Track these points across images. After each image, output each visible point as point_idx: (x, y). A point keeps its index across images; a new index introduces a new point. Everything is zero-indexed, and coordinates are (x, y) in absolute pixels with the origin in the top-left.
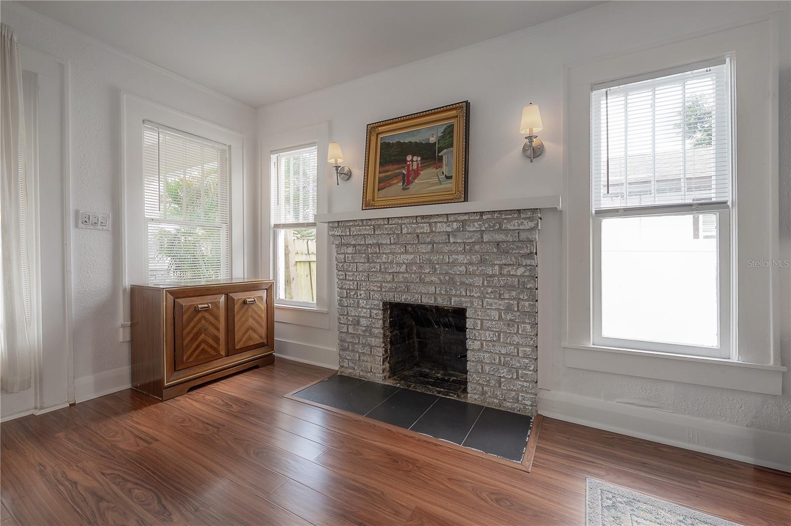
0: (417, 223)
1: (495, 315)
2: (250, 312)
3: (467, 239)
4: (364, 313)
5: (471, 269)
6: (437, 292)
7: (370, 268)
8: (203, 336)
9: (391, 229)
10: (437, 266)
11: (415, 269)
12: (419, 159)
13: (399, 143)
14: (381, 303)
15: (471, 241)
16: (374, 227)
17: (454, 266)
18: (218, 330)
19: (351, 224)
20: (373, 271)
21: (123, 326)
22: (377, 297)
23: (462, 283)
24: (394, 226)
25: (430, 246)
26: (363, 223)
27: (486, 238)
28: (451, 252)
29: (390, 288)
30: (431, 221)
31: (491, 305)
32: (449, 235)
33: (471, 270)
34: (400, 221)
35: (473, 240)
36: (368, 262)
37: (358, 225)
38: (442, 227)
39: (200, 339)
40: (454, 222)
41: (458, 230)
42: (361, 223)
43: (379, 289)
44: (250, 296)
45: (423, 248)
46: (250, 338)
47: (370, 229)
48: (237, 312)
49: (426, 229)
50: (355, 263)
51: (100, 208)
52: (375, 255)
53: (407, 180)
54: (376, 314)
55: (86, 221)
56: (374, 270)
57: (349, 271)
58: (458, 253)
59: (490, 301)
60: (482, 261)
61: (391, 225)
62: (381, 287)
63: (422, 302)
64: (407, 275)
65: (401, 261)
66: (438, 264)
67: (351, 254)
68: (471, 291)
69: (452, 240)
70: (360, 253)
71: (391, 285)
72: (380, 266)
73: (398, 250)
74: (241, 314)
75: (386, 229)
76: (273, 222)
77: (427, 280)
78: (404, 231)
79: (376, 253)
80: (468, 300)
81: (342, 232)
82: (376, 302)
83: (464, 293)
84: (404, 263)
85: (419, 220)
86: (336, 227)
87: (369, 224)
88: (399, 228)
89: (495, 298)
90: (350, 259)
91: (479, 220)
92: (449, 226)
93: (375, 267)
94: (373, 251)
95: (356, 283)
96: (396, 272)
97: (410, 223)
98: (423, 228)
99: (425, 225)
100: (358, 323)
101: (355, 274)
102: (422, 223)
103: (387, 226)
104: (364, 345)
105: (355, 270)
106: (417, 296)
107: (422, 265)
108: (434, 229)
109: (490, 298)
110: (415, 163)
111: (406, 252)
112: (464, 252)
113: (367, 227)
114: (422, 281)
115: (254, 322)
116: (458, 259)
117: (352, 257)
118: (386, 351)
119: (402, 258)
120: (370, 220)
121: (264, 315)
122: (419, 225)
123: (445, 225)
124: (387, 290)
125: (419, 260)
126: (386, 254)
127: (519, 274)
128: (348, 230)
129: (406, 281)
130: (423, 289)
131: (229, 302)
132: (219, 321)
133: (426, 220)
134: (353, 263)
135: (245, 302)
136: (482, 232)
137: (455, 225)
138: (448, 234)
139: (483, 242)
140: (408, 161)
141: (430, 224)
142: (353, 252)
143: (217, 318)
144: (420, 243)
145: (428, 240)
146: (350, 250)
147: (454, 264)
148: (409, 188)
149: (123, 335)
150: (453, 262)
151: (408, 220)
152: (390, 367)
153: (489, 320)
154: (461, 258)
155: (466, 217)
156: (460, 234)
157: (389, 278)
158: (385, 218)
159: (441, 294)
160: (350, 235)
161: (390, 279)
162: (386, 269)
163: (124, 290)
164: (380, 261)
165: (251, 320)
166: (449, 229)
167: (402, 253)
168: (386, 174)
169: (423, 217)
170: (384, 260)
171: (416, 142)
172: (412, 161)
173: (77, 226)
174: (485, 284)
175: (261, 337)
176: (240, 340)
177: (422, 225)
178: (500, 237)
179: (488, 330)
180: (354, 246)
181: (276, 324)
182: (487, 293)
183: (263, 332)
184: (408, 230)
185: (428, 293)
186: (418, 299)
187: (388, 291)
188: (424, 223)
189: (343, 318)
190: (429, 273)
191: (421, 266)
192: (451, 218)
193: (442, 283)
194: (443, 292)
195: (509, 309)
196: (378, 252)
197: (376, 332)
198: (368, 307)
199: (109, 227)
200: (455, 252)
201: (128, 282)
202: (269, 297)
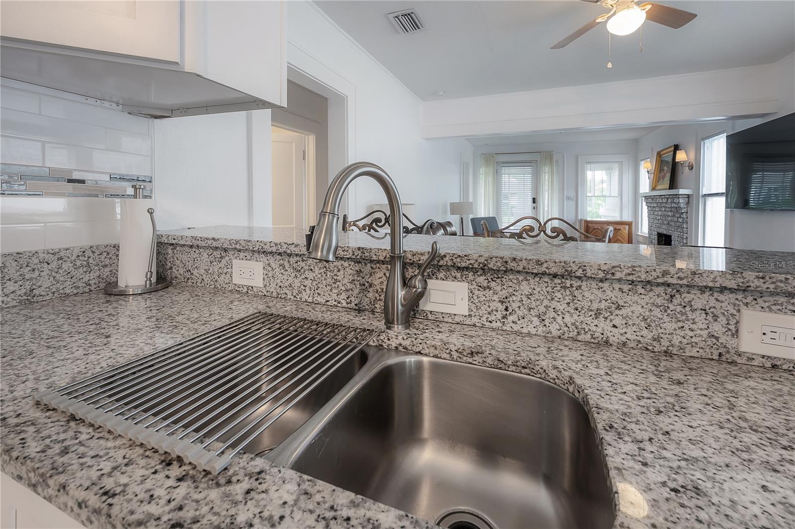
2: (618, 233)
5: (672, 218)
6: (666, 228)
10: (666, 217)
23: (670, 225)
25: (664, 208)
51: (573, 194)
53: (663, 178)
55: (569, 198)
59: (676, 233)
64: (660, 221)
68: (672, 228)
77: (664, 223)
80: (672, 232)
84: (660, 215)
91: (670, 198)
110: (665, 171)
111: (660, 211)
112: (671, 211)
115: (620, 237)
121: (626, 236)
127: (681, 221)
136: (671, 203)
145: (663, 205)
148: (663, 182)
154: (670, 213)
155: (669, 196)
162: (657, 218)
168: (660, 175)
172: (665, 169)
174: (675, 225)
180: (650, 207)
182: (675, 229)
186: (663, 231)
190: (664, 220)
193: (667, 224)
199: (575, 199)
200: (669, 211)
201: (579, 218)
202: (630, 228)
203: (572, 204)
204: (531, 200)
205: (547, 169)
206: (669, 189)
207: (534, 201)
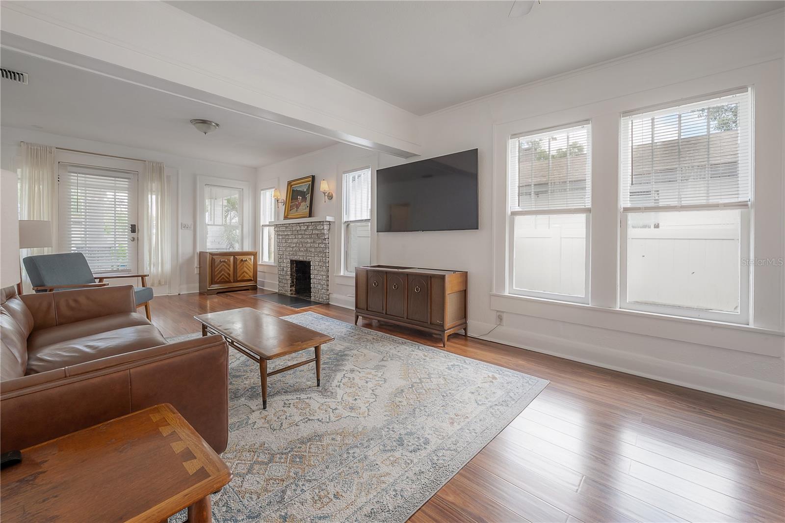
1: (317, 264)
2: (245, 265)
4: (285, 265)
5: (311, 245)
6: (304, 255)
8: (223, 272)
9: (291, 228)
10: (303, 244)
12: (301, 198)
13: (296, 190)
14: (290, 260)
18: (230, 271)
19: (281, 226)
20: (287, 247)
21: (197, 267)
22: (288, 258)
23: (309, 251)
27: (314, 232)
29: (292, 254)
31: (316, 260)
34: (292, 225)
36: (286, 242)
39: (221, 274)
42: (283, 226)
43: (289, 255)
44: (244, 258)
45: (299, 237)
46: (244, 276)
47: (286, 228)
48: (239, 264)
50: (282, 243)
51: (189, 222)
52: (287, 240)
53: (297, 207)
54: (288, 265)
55: (185, 227)
59: (316, 258)
61: (290, 226)
62: (289, 253)
64: (296, 248)
67: (281, 239)
68: (312, 254)
71: (292, 252)
73: (293, 237)
74: (241, 265)
75: (289, 228)
76: (262, 224)
78: (294, 229)
80: (311, 258)
81: (278, 229)
82: (288, 260)
83: (310, 256)
84: (295, 243)
87: (285, 226)
90: (281, 241)
91: (310, 225)
92: (305, 227)
93: (287, 245)
95: (282, 252)
96: (293, 247)
97: (295, 226)
100: (283, 270)
101: (282, 248)
104: (285, 280)
105: (282, 246)
110: (300, 200)
111: (295, 238)
112: (310, 238)
114: (300, 251)
115: (246, 269)
118: (293, 282)
119: (294, 241)
120: (286, 224)
121: (252, 267)
122: (297, 226)
123: (303, 227)
125: (298, 241)
126: (290, 239)
128: (280, 228)
129: (296, 251)
130: (300, 254)
131: (235, 260)
132: (230, 267)
135: (242, 260)
136: (313, 230)
138: (304, 231)
139: (313, 234)
143: (229, 265)
144: (298, 234)
145: (300, 232)
146: (281, 237)
147: (307, 243)
148: (298, 210)
149: (196, 271)
152: (295, 290)
153: (316, 266)
154: (309, 240)
155: (308, 224)
156: (308, 231)
158: (289, 224)
160: (280, 231)
161: (291, 250)
162: (290, 245)
163: (197, 253)
165: (245, 268)
166: (304, 229)
169: (298, 223)
170: (290, 242)
172: (299, 198)
173: (182, 229)
174: (315, 251)
175: (250, 276)
176: (240, 276)
177: (300, 227)
179: (316, 270)
180: (282, 235)
181: (258, 273)
182: (315, 255)
183: (251, 274)
185: (301, 256)
186: (299, 258)
189: (280, 268)
190: (301, 247)
191: (299, 244)
192: (305, 224)
193: (304, 252)
194: (306, 255)
195: (320, 261)
196: (288, 238)
197: (288, 273)
198: (286, 262)
199: (192, 229)
200: (307, 238)
201: (198, 250)
202: (255, 259)
203: (189, 233)
204: (128, 229)
205: (154, 186)
206: (309, 217)
207: (133, 229)
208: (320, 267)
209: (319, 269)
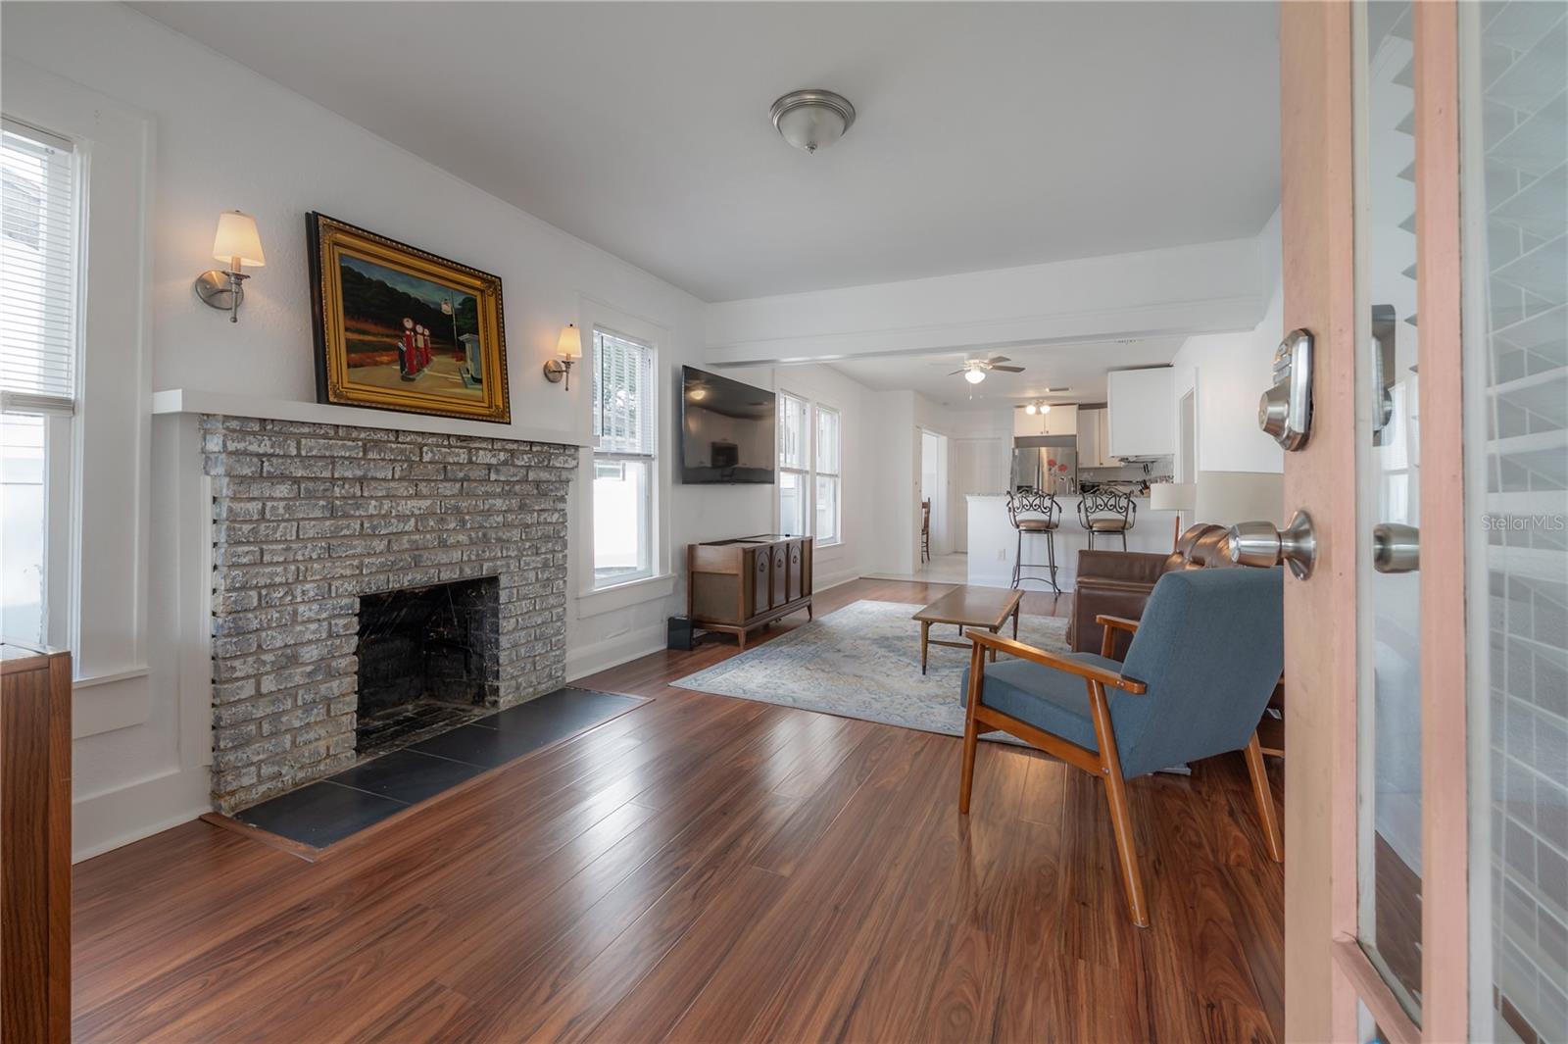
0: (450, 446)
1: (532, 575)
3: (512, 476)
4: (314, 632)
5: (510, 517)
6: (465, 558)
7: (336, 528)
9: (402, 452)
10: (467, 517)
11: (432, 523)
12: (427, 332)
13: (382, 285)
14: (358, 600)
15: (515, 479)
16: (365, 445)
17: (490, 515)
19: (306, 430)
20: (344, 536)
22: (349, 589)
23: (499, 540)
24: (408, 446)
25: (458, 485)
26: (337, 433)
27: (532, 476)
28: (488, 495)
29: (383, 565)
30: (472, 445)
31: (528, 564)
32: (489, 470)
33: (509, 520)
34: (420, 440)
35: (518, 478)
36: (332, 517)
37: (325, 437)
38: (484, 457)
40: (500, 450)
41: (505, 463)
42: (332, 433)
43: (357, 572)
45: (449, 489)
47: (357, 447)
49: (463, 457)
50: (294, 520)
52: (350, 502)
53: (411, 365)
54: (345, 626)
56: (348, 533)
57: (276, 542)
58: (493, 495)
59: (528, 559)
60: (522, 507)
61: (402, 443)
62: (360, 567)
63: (439, 580)
64: (417, 537)
65: (408, 513)
66: (468, 513)
67: (285, 499)
68: (508, 549)
69: (493, 477)
70: (309, 498)
71: (383, 559)
72: (362, 525)
73: (402, 492)
75: (392, 450)
77: (451, 540)
78: (427, 458)
79: (354, 497)
80: (504, 563)
81: (272, 447)
82: (345, 601)
83: (499, 554)
84: (413, 515)
85: (453, 441)
86: (254, 434)
87: (353, 436)
88: (417, 451)
89: (533, 555)
90: (281, 511)
92: (494, 456)
93: (348, 527)
94: (348, 492)
95: (293, 568)
96: (394, 534)
97: (437, 446)
98: (458, 455)
99: (461, 451)
100: (294, 660)
101: (294, 546)
102: (457, 447)
103: (394, 446)
104: (308, 707)
105: (294, 538)
106: (433, 571)
107: (443, 516)
108: (474, 459)
109: (528, 555)
110: (420, 338)
111: (417, 495)
113: (350, 443)
114: (443, 545)
116: (495, 505)
117: (287, 508)
119: (409, 506)
120: (355, 427)
122: (453, 449)
123: (489, 455)
124: (374, 570)
125: (438, 507)
126: (376, 498)
127: (554, 521)
128: (293, 444)
129: (416, 547)
130: (443, 558)
133: (464, 444)
134: (288, 520)
137: (502, 456)
138: (489, 467)
139: (527, 481)
140: (408, 329)
141: (470, 450)
142: (291, 496)
144: (446, 480)
145: (461, 475)
146: (283, 490)
147: (488, 513)
148: (413, 380)
150: (488, 510)
151: (435, 440)
153: (526, 585)
156: (504, 469)
157: (380, 545)
158: (391, 430)
159: (470, 560)
160: (299, 455)
161: (382, 547)
162: (374, 528)
164: (363, 514)
166: (494, 461)
167: (410, 497)
168: (362, 337)
169: (459, 437)
170: (371, 511)
171: (418, 300)
172: (414, 330)
174: (523, 537)
177: (457, 450)
178: (544, 475)
179: (524, 599)
182: (525, 549)
184: (434, 455)
185: (451, 563)
186: (433, 577)
187: (377, 572)
188: (461, 447)
189: (245, 663)
190: (454, 529)
191: (442, 519)
192: (498, 445)
193: (472, 542)
194: (473, 558)
195: (545, 565)
196: (359, 494)
197: (343, 665)
198: (324, 615)
208: (544, 586)
209: (541, 592)
